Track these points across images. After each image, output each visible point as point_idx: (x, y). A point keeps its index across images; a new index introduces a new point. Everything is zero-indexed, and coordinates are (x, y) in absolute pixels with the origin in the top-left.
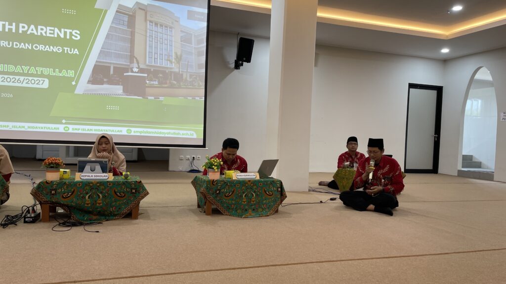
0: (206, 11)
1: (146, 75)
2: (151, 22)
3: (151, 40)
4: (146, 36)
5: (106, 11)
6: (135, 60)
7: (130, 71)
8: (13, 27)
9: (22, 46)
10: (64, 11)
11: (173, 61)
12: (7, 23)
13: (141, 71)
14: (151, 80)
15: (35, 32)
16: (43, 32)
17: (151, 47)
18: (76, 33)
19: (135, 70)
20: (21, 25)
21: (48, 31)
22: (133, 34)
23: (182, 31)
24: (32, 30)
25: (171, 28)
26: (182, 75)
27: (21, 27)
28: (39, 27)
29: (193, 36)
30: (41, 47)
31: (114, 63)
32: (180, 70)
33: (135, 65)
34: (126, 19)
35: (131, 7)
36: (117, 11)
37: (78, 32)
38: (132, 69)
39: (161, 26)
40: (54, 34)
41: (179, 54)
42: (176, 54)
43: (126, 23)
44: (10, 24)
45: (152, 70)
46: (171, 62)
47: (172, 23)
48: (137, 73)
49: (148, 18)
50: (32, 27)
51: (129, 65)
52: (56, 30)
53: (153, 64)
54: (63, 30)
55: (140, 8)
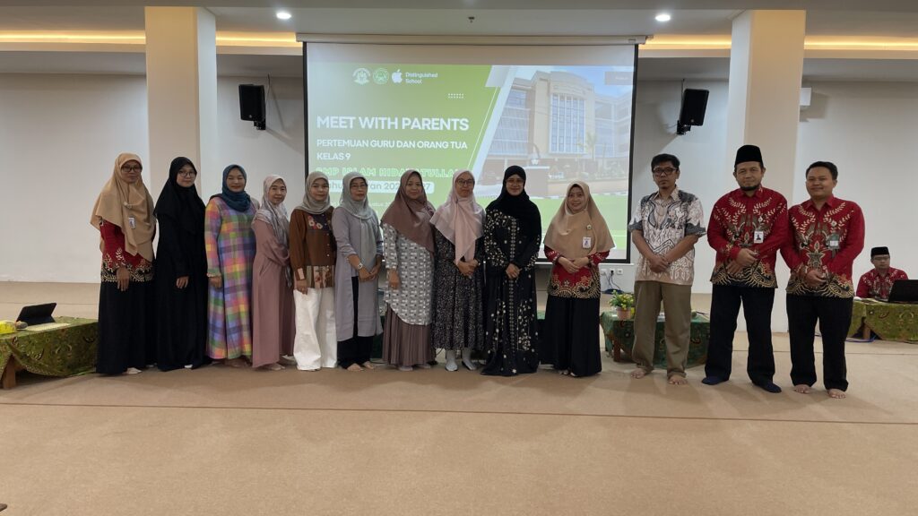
0: (632, 69)
1: (548, 167)
2: (555, 95)
3: (555, 119)
4: (549, 116)
5: (499, 89)
6: (534, 148)
7: (528, 163)
8: (396, 123)
9: (406, 145)
10: (451, 96)
11: (585, 144)
12: (389, 119)
13: (543, 162)
14: (555, 173)
15: (419, 126)
16: (427, 125)
17: (555, 129)
18: (464, 122)
19: (535, 162)
20: (404, 119)
21: (434, 124)
22: (532, 115)
23: (596, 102)
24: (415, 124)
25: (582, 100)
26: (597, 163)
27: (403, 122)
28: (424, 120)
29: (613, 107)
30: (426, 144)
31: (508, 156)
32: (595, 156)
33: (535, 155)
34: (523, 96)
35: (530, 79)
36: (512, 88)
37: (467, 121)
38: (530, 161)
39: (569, 98)
40: (439, 126)
41: (592, 134)
42: (589, 135)
43: (523, 101)
44: (393, 120)
45: (556, 160)
46: (582, 147)
47: (584, 93)
48: (538, 165)
49: (552, 90)
50: (416, 120)
51: (527, 157)
52: (442, 121)
53: (558, 152)
54: (449, 120)
55: (541, 79)
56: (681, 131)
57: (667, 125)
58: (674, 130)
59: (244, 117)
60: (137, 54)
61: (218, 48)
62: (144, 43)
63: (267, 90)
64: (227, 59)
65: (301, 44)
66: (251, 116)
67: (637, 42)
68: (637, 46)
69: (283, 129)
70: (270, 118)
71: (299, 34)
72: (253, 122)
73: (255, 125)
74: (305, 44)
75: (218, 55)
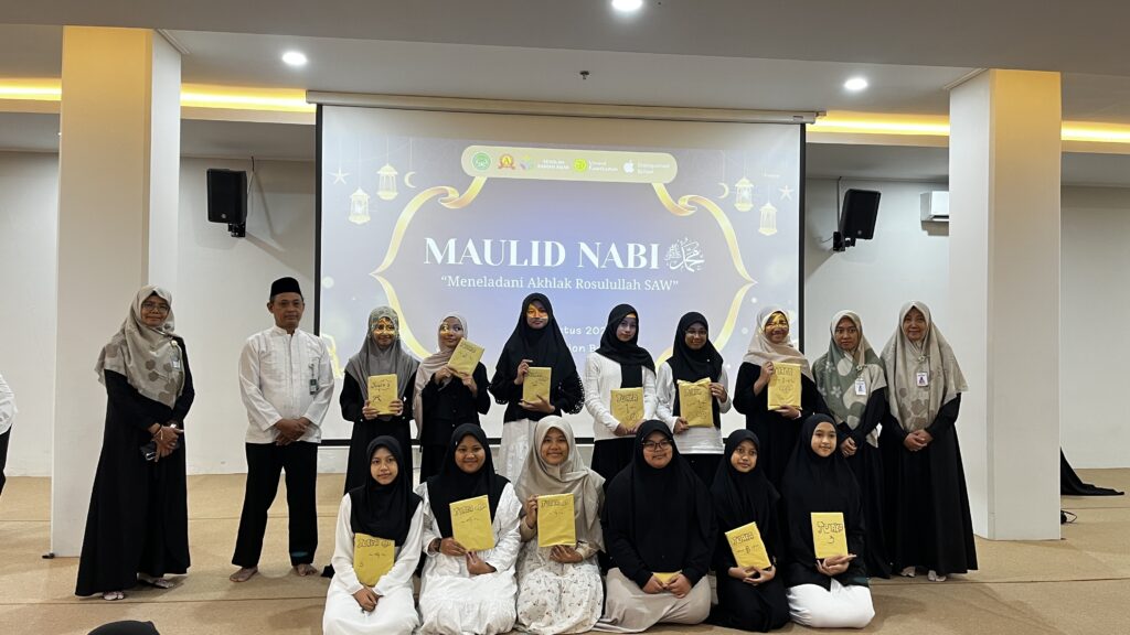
0: (797, 156)
56: (839, 245)
57: (821, 238)
58: (830, 244)
59: (214, 216)
60: (45, 118)
61: (184, 109)
62: (59, 99)
63: (250, 177)
64: (194, 128)
65: (313, 108)
66: (224, 216)
67: (804, 120)
68: (803, 126)
69: (273, 236)
70: (252, 222)
71: (311, 92)
72: (226, 225)
73: (230, 229)
74: (320, 107)
75: (182, 120)
